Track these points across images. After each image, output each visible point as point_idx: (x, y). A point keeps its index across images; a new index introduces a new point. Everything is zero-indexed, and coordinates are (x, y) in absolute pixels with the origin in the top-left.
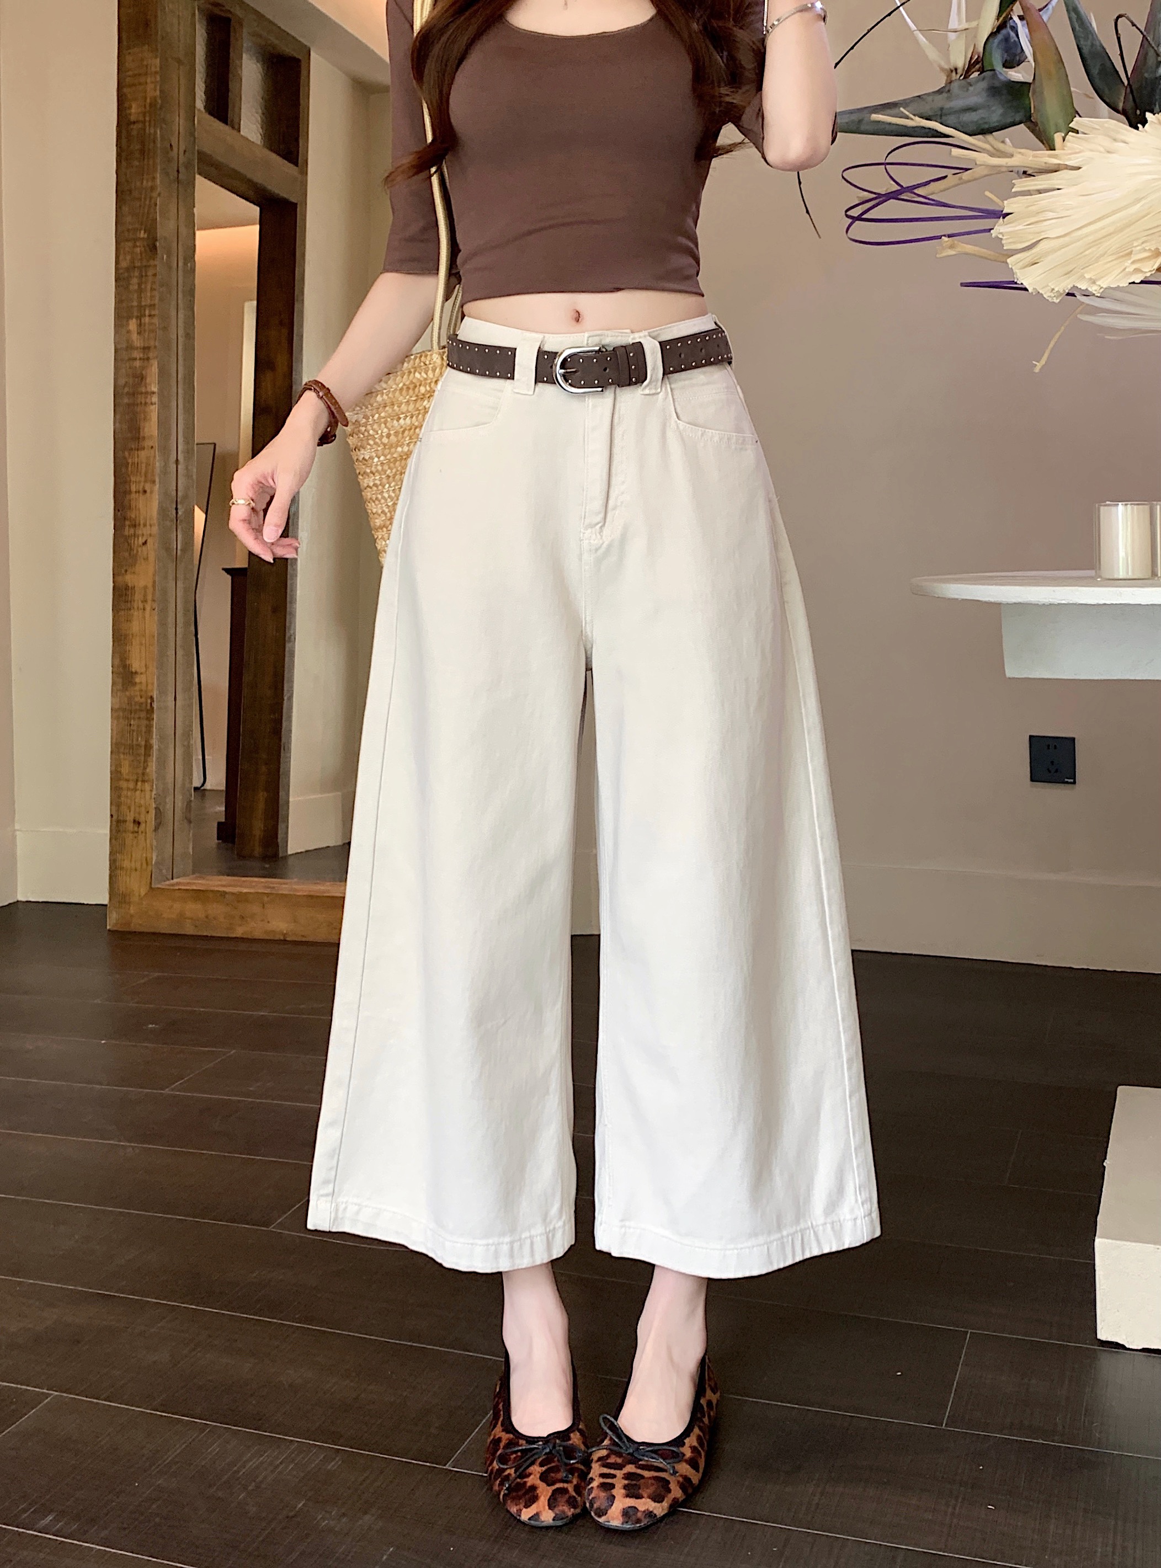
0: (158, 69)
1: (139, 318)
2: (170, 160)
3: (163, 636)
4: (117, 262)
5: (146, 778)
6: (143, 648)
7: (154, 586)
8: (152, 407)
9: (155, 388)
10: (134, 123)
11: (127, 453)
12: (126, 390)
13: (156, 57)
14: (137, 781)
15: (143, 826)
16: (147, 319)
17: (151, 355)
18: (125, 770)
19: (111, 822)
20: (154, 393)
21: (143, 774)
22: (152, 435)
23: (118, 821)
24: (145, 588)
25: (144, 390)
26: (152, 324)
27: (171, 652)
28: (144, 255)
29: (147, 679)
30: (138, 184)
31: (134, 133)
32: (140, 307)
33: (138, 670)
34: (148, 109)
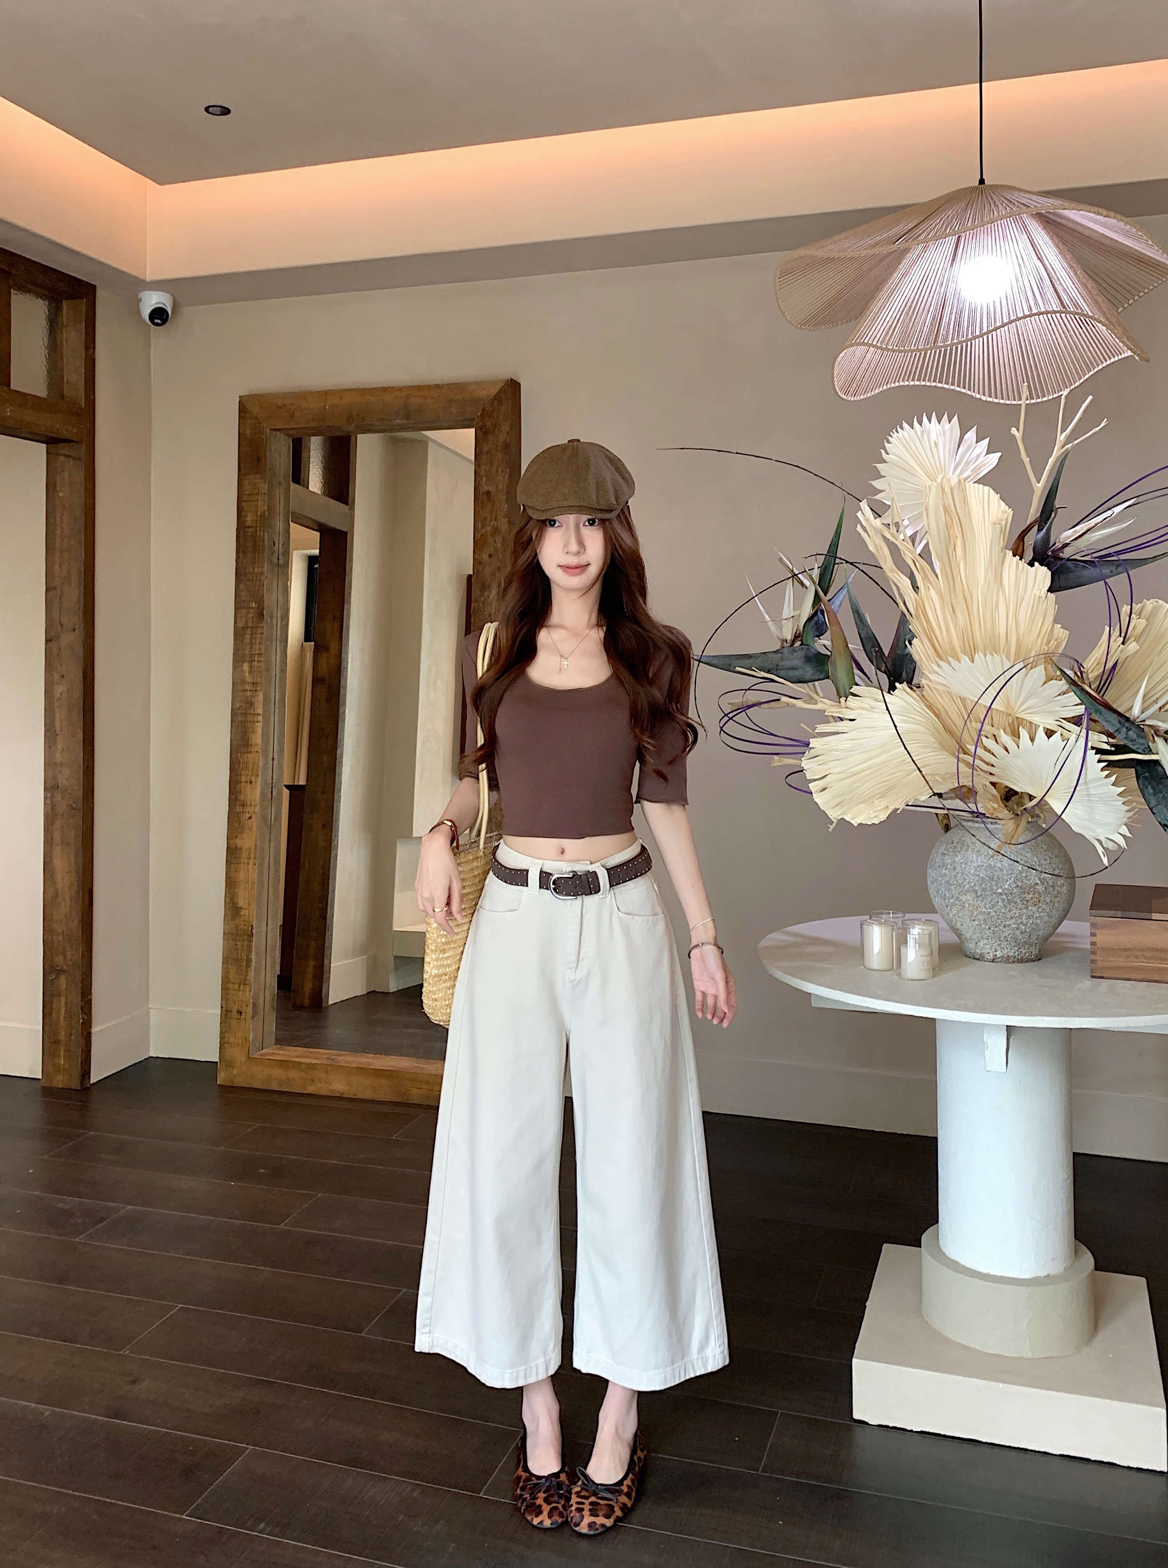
0: (266, 491)
1: (251, 662)
2: (273, 553)
3: (260, 882)
4: (235, 623)
5: (247, 982)
6: (247, 891)
7: (256, 849)
8: (258, 724)
9: (260, 711)
10: (248, 527)
11: (239, 755)
12: (239, 712)
13: (265, 483)
14: (240, 984)
15: (243, 1015)
16: (256, 663)
17: (258, 689)
18: (232, 976)
19: (222, 1011)
20: (259, 714)
21: (245, 979)
22: (257, 745)
23: (227, 1011)
24: (249, 849)
25: (252, 712)
26: (260, 667)
27: (265, 892)
28: (255, 619)
29: (250, 911)
30: (251, 570)
31: (249, 534)
32: (251, 654)
33: (243, 906)
34: (259, 518)
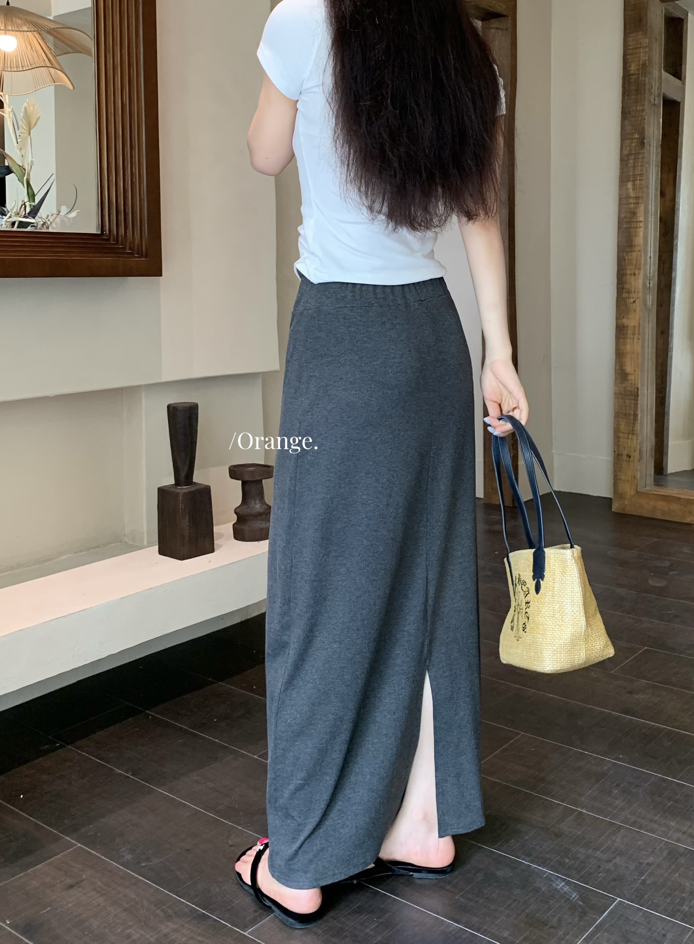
0: (646, 46)
1: (634, 181)
2: (651, 95)
3: (643, 354)
4: (621, 152)
5: (634, 432)
6: (633, 361)
7: (639, 326)
8: (641, 229)
10: (632, 75)
11: (625, 254)
12: (625, 220)
13: (646, 38)
14: (629, 433)
15: (632, 458)
16: (638, 182)
17: (640, 201)
18: (622, 427)
19: (614, 454)
20: (641, 221)
21: (632, 430)
22: (638, 245)
23: (618, 454)
24: (634, 326)
25: (635, 220)
26: (642, 185)
27: (646, 363)
28: (637, 147)
29: (635, 376)
30: (635, 108)
31: (632, 80)
33: (630, 373)
34: (641, 67)
